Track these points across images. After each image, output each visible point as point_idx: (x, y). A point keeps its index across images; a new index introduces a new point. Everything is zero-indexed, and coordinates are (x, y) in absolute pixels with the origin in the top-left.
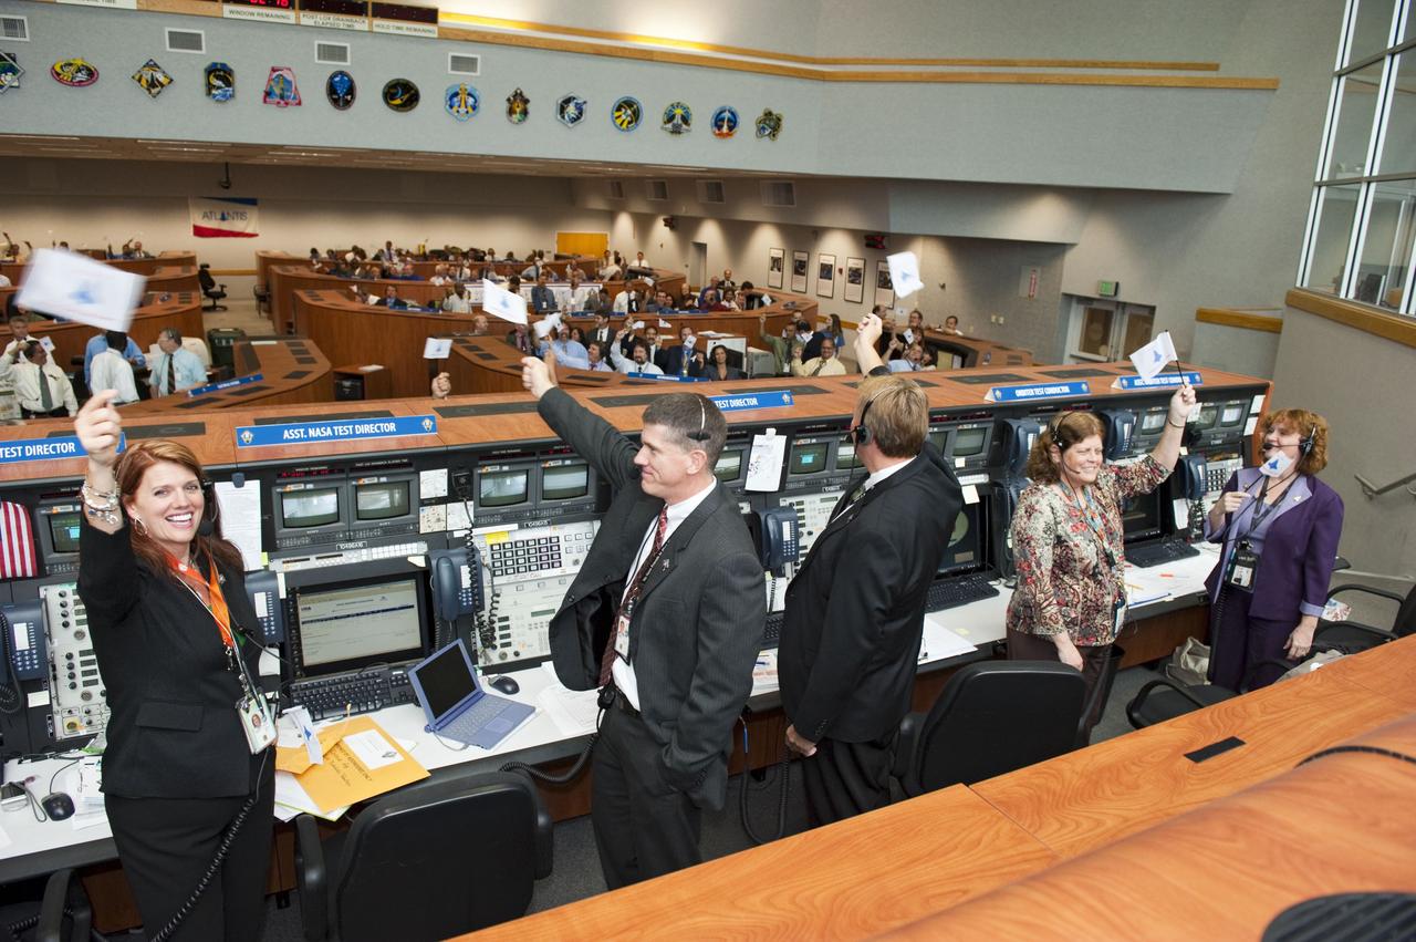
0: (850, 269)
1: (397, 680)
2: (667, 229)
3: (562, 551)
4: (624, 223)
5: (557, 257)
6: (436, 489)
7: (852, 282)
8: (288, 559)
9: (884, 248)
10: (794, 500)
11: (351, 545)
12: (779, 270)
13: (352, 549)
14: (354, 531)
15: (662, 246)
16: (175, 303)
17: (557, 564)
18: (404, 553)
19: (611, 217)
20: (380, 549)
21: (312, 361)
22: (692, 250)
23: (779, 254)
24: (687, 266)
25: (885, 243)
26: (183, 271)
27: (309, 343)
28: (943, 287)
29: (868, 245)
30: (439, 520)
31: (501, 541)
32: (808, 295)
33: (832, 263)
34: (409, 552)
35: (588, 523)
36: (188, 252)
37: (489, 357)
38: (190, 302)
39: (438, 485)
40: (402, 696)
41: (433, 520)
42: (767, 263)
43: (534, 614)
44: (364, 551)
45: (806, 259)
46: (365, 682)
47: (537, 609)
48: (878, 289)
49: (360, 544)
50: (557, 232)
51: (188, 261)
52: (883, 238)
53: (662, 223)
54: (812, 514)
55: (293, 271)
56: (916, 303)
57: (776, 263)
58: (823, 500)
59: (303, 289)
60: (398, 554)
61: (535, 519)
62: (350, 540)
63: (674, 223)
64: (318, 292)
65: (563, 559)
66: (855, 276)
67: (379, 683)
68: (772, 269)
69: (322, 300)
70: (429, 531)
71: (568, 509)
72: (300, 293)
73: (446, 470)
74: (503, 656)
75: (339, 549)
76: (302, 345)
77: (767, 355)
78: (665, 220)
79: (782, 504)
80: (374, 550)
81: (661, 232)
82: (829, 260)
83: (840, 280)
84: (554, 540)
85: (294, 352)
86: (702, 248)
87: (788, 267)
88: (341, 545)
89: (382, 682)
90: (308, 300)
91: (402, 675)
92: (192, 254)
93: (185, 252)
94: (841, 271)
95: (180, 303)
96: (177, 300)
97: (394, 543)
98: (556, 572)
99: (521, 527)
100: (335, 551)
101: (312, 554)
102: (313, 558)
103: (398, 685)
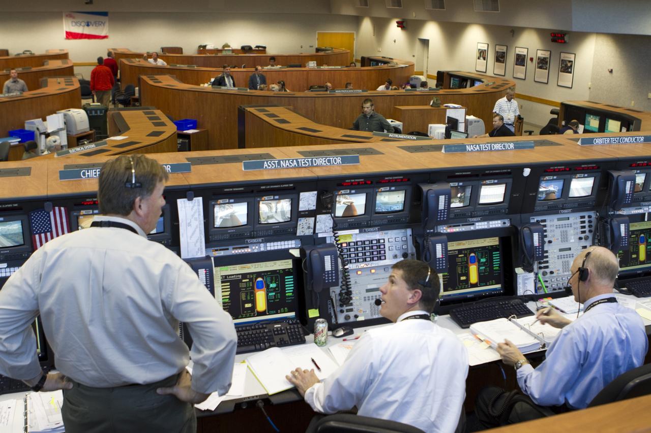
0: (539, 58)
1: (277, 331)
2: (400, 28)
3: (387, 249)
4: (367, 25)
5: (318, 50)
6: (309, 204)
7: (541, 68)
8: (216, 248)
9: (565, 42)
10: (540, 218)
11: (255, 240)
12: (484, 59)
13: (255, 243)
14: (256, 231)
15: (395, 41)
16: (63, 85)
17: (383, 258)
18: (287, 247)
19: (356, 21)
20: (272, 244)
21: (163, 124)
22: (418, 45)
23: (484, 47)
24: (414, 56)
25: (566, 38)
26: (63, 63)
27: (158, 112)
28: (611, 71)
29: (553, 41)
30: (309, 228)
31: (348, 241)
32: (506, 77)
33: (525, 53)
34: (290, 246)
35: (403, 231)
36: (63, 50)
37: (283, 121)
38: (73, 85)
39: (310, 202)
40: (281, 341)
41: (306, 227)
42: (475, 54)
43: (368, 291)
44: (262, 245)
45: (505, 50)
46: (258, 331)
47: (370, 287)
48: (560, 73)
49: (260, 240)
50: (317, 32)
51: (64, 56)
52: (564, 35)
53: (396, 24)
54: (552, 228)
55: (137, 62)
56: (590, 83)
57: (482, 54)
58: (559, 220)
59: (145, 75)
60: (283, 247)
61: (370, 227)
62: (254, 238)
63: (404, 24)
64: (157, 77)
65: (387, 255)
66: (543, 63)
67: (267, 333)
68: (479, 58)
69: (160, 82)
70: (302, 234)
71: (390, 221)
72: (144, 77)
73: (316, 192)
74: (347, 317)
75: (247, 243)
76: (154, 113)
77: (478, 122)
78: (397, 22)
79: (532, 221)
80: (268, 244)
81: (394, 31)
82: (523, 52)
83: (531, 66)
84: (382, 241)
85: (150, 118)
86: (425, 42)
87: (491, 57)
88: (249, 240)
89: (268, 332)
90: (151, 83)
91: (281, 328)
92: (65, 52)
93: (61, 50)
94: (532, 59)
95: (66, 85)
96: (64, 83)
97: (281, 240)
98: (381, 263)
99: (360, 232)
100: (244, 244)
101: (230, 245)
102: (230, 248)
103: (278, 334)
